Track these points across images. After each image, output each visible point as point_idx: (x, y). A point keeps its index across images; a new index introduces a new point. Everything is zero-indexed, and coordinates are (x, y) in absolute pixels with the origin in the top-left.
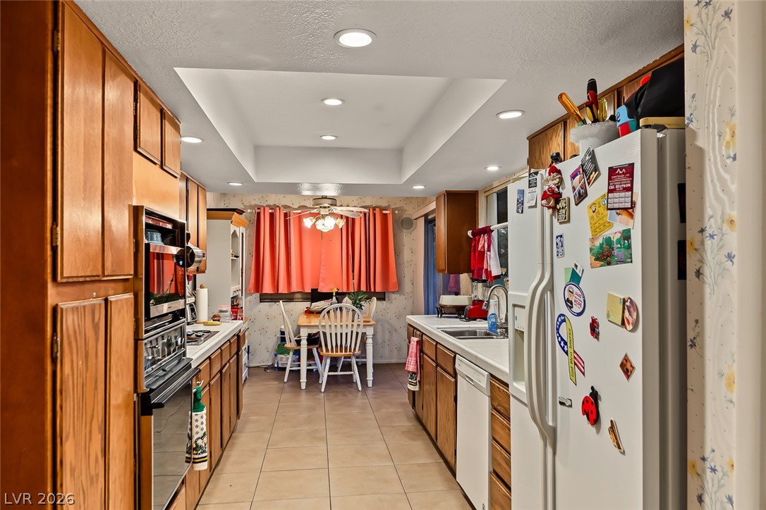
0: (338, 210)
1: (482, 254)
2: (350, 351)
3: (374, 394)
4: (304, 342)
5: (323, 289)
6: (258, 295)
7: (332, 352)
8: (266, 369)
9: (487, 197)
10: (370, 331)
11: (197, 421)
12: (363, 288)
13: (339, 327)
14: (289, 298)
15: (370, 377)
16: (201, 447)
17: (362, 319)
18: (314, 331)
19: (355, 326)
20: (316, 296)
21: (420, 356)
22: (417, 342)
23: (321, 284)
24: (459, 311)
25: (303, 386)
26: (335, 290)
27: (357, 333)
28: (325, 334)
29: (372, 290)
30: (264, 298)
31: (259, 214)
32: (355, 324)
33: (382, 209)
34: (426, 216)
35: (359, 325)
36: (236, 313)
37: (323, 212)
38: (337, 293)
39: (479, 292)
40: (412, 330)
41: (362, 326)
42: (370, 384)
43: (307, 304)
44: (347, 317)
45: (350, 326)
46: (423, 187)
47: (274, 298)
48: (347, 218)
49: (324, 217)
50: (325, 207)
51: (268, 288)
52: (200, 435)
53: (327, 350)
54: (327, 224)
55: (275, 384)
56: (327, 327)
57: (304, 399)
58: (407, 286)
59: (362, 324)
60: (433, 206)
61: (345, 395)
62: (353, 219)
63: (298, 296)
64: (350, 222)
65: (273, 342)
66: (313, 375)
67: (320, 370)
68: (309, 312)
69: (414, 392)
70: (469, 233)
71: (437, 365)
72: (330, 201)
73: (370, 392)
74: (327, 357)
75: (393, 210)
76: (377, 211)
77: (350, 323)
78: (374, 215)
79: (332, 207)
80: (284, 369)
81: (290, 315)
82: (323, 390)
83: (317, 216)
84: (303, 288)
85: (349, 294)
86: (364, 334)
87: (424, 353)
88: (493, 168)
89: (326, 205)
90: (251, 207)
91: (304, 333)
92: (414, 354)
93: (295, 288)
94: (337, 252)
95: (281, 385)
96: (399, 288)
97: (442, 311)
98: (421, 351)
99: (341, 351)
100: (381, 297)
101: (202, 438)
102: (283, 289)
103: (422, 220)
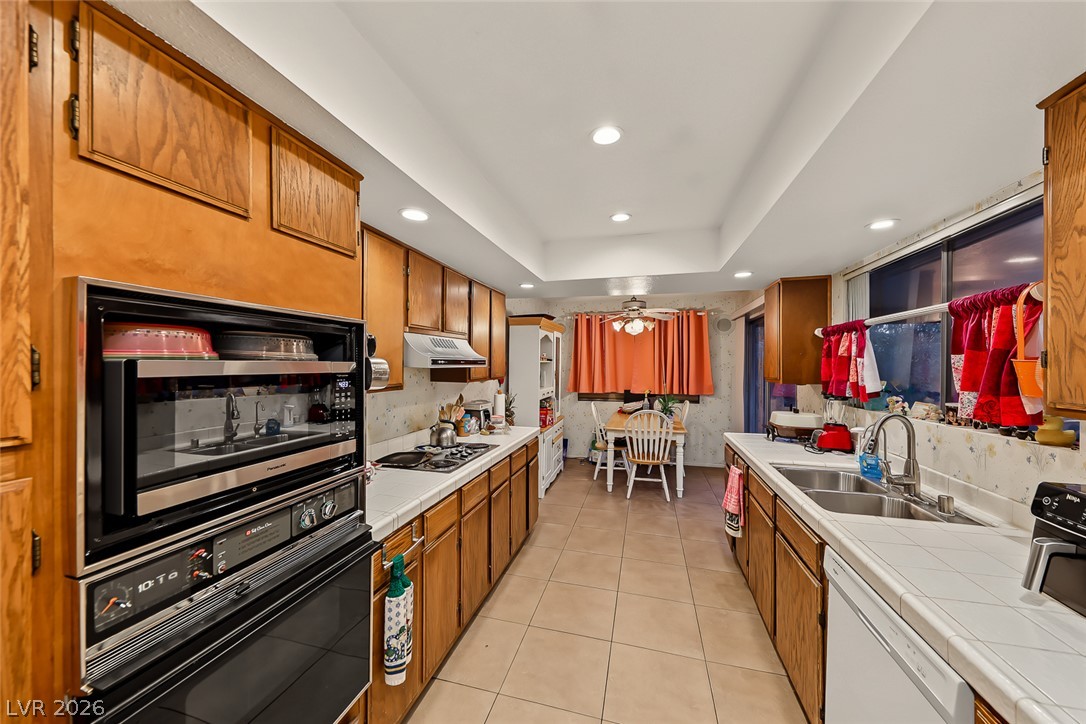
0: (647, 312)
1: (847, 361)
2: (658, 459)
3: (684, 510)
4: (611, 446)
5: (635, 390)
6: (576, 394)
7: (639, 458)
8: (582, 461)
9: (848, 281)
10: (680, 440)
11: (390, 610)
12: (676, 391)
13: (646, 433)
14: (604, 397)
15: (680, 488)
16: (395, 651)
17: (671, 426)
18: (621, 436)
19: (664, 433)
20: (628, 397)
21: (744, 494)
22: (740, 475)
23: (633, 386)
24: (801, 435)
25: (610, 489)
26: (647, 392)
27: (666, 441)
28: (631, 439)
29: (685, 393)
30: (582, 397)
31: (577, 320)
32: (664, 430)
33: (696, 311)
34: (747, 315)
35: (667, 433)
36: (546, 415)
37: (633, 315)
38: (649, 395)
39: (836, 412)
40: (732, 455)
41: (671, 434)
42: (680, 495)
43: (621, 404)
44: (655, 423)
45: (657, 433)
46: (749, 274)
47: (590, 397)
48: (660, 321)
49: (633, 320)
50: (634, 310)
51: (584, 388)
52: (395, 631)
53: (634, 456)
54: (636, 327)
55: (585, 480)
56: (634, 432)
57: (610, 507)
58: (723, 389)
59: (671, 431)
60: (761, 301)
61: (651, 506)
62: (666, 322)
63: (614, 396)
64: (662, 325)
65: (588, 439)
66: (621, 476)
67: (628, 471)
68: (621, 412)
69: (734, 539)
70: (818, 332)
71: (776, 528)
72: (639, 304)
73: (679, 506)
74: (634, 462)
75: (709, 312)
76: (691, 313)
77: (658, 430)
78: (688, 317)
79: (641, 310)
80: (595, 464)
81: (600, 416)
82: (628, 497)
83: (627, 320)
84: (617, 389)
85: (660, 395)
86: (674, 442)
87: (749, 492)
88: (882, 225)
89: (635, 308)
90: (571, 314)
91: (611, 437)
92: (735, 490)
93: (608, 389)
94: (648, 356)
95: (590, 483)
96: (713, 391)
97: (773, 432)
98: (746, 488)
99: (648, 458)
100: (695, 400)
101: (396, 637)
102: (598, 390)
103: (742, 321)
